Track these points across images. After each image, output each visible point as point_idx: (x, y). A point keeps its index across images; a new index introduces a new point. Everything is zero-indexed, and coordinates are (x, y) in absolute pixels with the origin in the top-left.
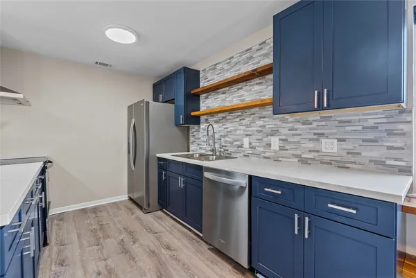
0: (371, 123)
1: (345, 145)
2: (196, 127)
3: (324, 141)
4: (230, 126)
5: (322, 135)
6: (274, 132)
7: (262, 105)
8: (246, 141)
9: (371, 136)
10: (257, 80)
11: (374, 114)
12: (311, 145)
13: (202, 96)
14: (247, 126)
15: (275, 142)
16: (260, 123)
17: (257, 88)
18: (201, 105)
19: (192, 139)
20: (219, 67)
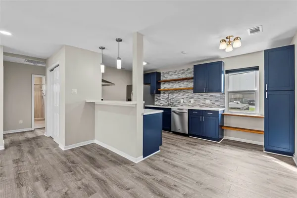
0: (217, 96)
1: (212, 102)
2: (158, 95)
3: (206, 100)
4: (175, 95)
5: (206, 99)
6: (192, 98)
7: (188, 89)
8: (182, 101)
9: (217, 99)
10: (186, 81)
11: (218, 94)
12: (203, 102)
13: (162, 83)
14: (182, 95)
15: (192, 101)
16: (187, 95)
17: (186, 83)
18: (161, 86)
19: (156, 100)
20: (171, 73)
